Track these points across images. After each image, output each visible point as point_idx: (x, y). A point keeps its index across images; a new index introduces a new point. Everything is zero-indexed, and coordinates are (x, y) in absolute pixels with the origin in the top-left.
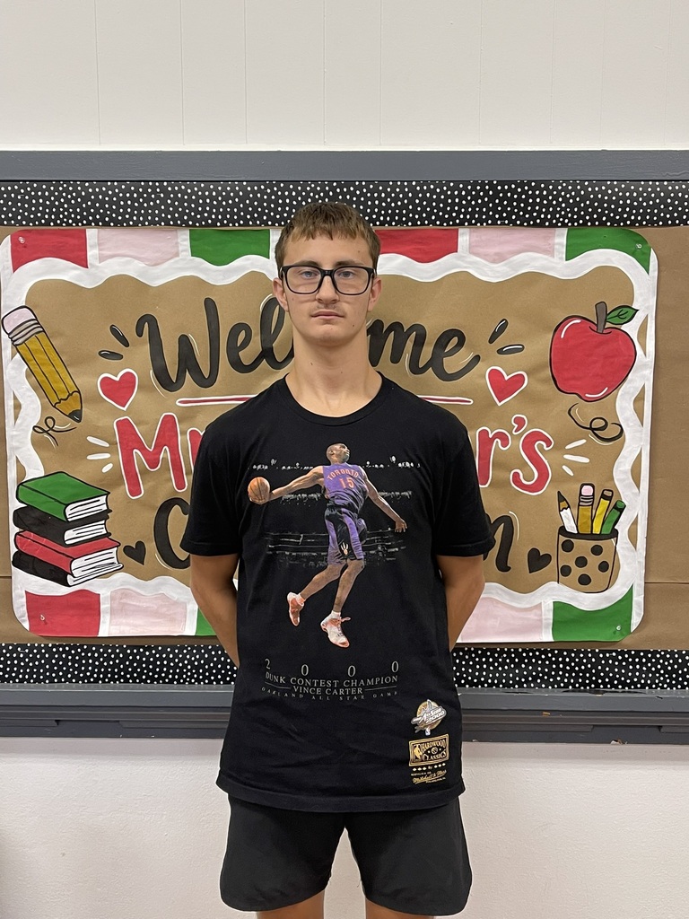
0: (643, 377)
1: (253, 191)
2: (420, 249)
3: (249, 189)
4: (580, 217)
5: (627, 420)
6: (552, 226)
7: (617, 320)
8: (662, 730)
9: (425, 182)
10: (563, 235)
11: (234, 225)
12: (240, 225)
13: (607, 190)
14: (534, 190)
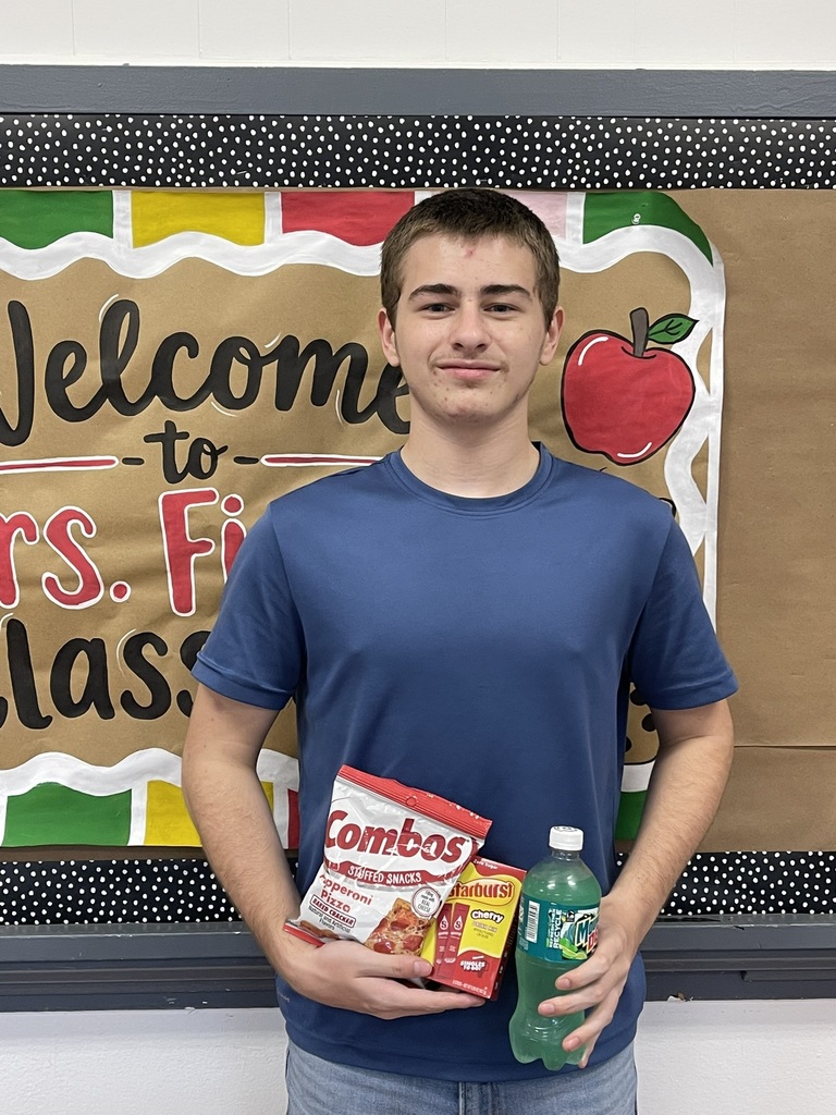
0: (706, 426)
1: (83, 129)
2: (353, 223)
3: (77, 126)
4: (605, 175)
5: (681, 493)
6: (562, 188)
7: (665, 337)
8: (746, 977)
9: (360, 118)
10: (579, 203)
11: (54, 184)
12: (64, 184)
13: (644, 131)
14: (531, 130)
